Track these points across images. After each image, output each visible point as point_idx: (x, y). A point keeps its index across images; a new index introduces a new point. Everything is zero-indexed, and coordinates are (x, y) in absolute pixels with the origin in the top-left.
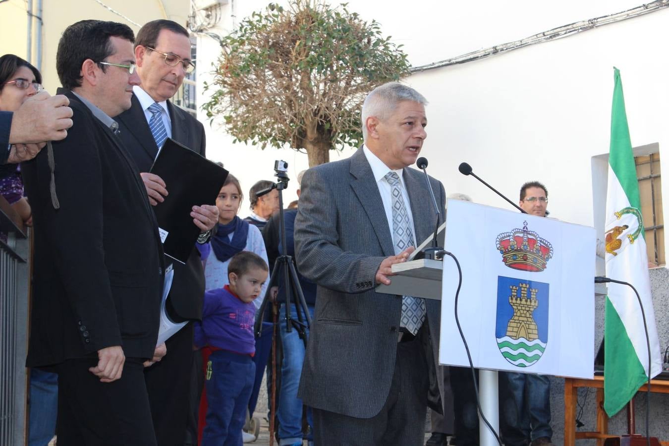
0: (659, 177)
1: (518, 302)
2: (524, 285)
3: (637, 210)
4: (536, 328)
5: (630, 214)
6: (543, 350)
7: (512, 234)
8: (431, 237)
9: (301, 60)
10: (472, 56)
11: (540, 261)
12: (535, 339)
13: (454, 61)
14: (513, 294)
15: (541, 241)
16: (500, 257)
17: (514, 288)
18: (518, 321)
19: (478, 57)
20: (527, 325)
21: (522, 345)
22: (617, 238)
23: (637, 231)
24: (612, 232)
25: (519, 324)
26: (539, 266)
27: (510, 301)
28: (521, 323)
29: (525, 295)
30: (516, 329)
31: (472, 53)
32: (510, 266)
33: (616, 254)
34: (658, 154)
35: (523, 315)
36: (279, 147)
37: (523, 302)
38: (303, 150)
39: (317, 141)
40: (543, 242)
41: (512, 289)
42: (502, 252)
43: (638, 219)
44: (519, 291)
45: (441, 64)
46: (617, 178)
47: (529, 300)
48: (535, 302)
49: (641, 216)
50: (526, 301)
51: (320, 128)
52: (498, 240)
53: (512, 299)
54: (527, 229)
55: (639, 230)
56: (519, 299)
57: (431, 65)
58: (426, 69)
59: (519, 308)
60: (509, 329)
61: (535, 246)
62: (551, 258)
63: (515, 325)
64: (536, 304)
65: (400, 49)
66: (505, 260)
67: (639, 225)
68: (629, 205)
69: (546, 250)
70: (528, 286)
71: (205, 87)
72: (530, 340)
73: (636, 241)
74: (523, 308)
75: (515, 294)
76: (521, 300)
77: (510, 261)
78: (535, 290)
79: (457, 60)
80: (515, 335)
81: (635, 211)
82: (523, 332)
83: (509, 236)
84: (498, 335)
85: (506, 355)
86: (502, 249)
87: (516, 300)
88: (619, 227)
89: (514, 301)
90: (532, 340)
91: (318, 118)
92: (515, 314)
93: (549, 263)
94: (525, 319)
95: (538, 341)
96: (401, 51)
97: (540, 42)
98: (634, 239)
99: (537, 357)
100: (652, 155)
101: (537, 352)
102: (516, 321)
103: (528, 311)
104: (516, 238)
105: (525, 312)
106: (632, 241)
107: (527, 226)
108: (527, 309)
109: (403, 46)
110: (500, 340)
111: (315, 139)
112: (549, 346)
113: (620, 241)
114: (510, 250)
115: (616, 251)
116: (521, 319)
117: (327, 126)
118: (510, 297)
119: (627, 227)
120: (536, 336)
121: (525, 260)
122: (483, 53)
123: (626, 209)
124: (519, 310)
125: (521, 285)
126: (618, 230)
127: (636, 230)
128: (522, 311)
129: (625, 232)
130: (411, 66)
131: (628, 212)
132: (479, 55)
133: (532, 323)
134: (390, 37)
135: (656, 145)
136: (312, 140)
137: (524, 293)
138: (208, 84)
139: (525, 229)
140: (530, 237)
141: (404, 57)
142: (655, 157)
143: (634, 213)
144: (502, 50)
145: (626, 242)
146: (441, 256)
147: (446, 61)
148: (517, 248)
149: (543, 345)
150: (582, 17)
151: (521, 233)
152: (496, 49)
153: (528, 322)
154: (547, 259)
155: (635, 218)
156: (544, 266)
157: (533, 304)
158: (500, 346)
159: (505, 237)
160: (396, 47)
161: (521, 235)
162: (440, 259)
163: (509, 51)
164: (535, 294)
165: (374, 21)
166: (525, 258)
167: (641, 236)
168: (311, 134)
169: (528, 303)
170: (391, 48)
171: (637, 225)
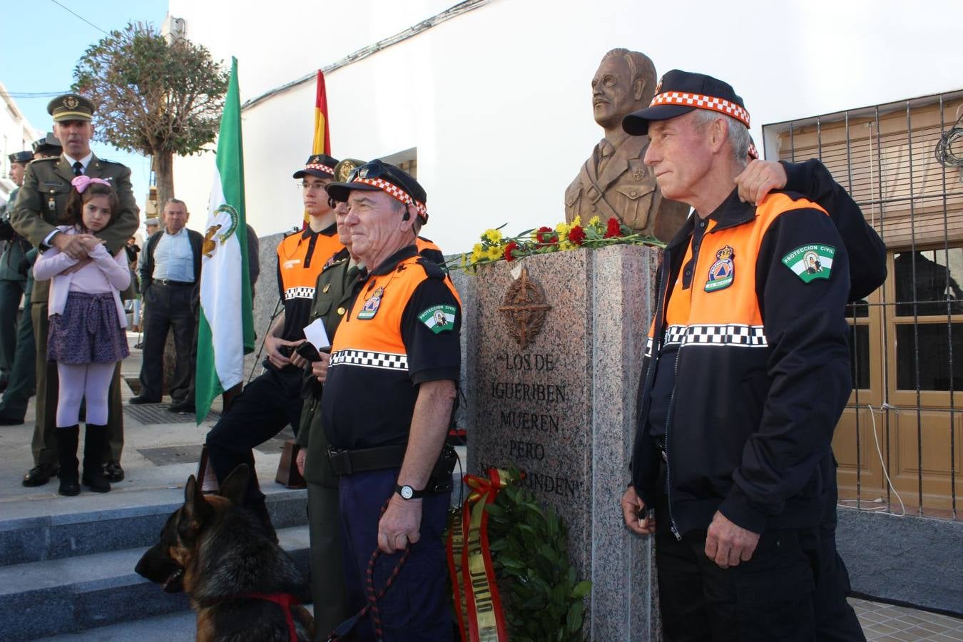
3: (232, 208)
5: (225, 213)
22: (211, 239)
23: (229, 231)
24: (208, 232)
33: (210, 256)
43: (232, 217)
49: (236, 214)
55: (231, 230)
67: (233, 225)
68: (225, 203)
73: (226, 241)
81: (230, 210)
88: (214, 227)
97: (346, 65)
98: (224, 240)
106: (222, 242)
113: (214, 243)
115: (209, 253)
119: (220, 226)
123: (221, 207)
126: (213, 230)
127: (228, 229)
129: (218, 231)
131: (221, 211)
132: (309, 77)
142: (414, 163)
143: (228, 211)
150: (372, 44)
155: (229, 216)
171: (231, 223)
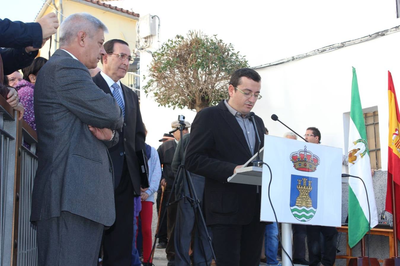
0: (378, 123)
1: (302, 188)
2: (305, 179)
3: (364, 141)
4: (311, 201)
6: (314, 212)
7: (298, 153)
8: (256, 154)
9: (193, 64)
10: (281, 62)
11: (314, 166)
12: (311, 207)
13: (272, 64)
14: (299, 184)
15: (313, 156)
16: (292, 164)
17: (300, 180)
18: (302, 198)
19: (284, 62)
20: (306, 200)
21: (304, 210)
22: (355, 155)
23: (365, 151)
24: (352, 152)
25: (302, 199)
26: (313, 169)
27: (298, 187)
28: (303, 199)
29: (305, 184)
30: (300, 202)
31: (281, 60)
32: (297, 169)
33: (354, 164)
34: (377, 111)
35: (304, 195)
36: (182, 108)
37: (304, 188)
38: (194, 110)
39: (201, 105)
40: (315, 157)
41: (299, 181)
42: (293, 162)
43: (365, 145)
44: (302, 182)
45: (265, 66)
46: (354, 124)
47: (307, 187)
48: (311, 188)
49: (367, 144)
50: (306, 187)
51: (203, 99)
52: (291, 156)
53: (298, 186)
54: (306, 150)
55: (366, 151)
56: (302, 186)
57: (260, 66)
58: (257, 68)
59: (302, 191)
60: (297, 202)
61: (310, 158)
62: (319, 164)
63: (300, 200)
64: (311, 189)
65: (244, 58)
66: (295, 166)
67: (366, 148)
68: (360, 138)
69: (316, 161)
70: (307, 180)
71: (144, 78)
72: (308, 207)
74: (304, 191)
75: (300, 184)
76: (303, 187)
77: (298, 167)
78: (311, 181)
79: (274, 64)
80: (300, 205)
82: (304, 204)
83: (297, 154)
84: (291, 205)
85: (295, 215)
86: (293, 160)
87: (301, 187)
88: (356, 150)
89: (300, 187)
90: (309, 207)
91: (202, 93)
92: (300, 194)
93: (318, 168)
94: (305, 197)
95: (312, 208)
96: (245, 59)
97: (316, 54)
98: (363, 156)
99: (311, 217)
100: (374, 112)
101: (311, 213)
102: (301, 198)
103: (307, 192)
104: (300, 154)
105: (305, 193)
106: (362, 157)
107: (306, 148)
108: (306, 191)
109: (245, 57)
110: (292, 208)
111: (200, 104)
112: (318, 210)
113: (356, 157)
114: (297, 161)
115: (354, 162)
116: (303, 196)
117: (206, 98)
118: (297, 186)
119: (359, 149)
120: (311, 205)
121: (305, 166)
122: (287, 60)
123: (359, 140)
124: (302, 192)
125: (303, 179)
126: (355, 151)
127: (364, 150)
128: (304, 193)
129: (358, 152)
130: (249, 67)
131: (360, 142)
133: (309, 199)
134: (239, 52)
135: (376, 107)
136: (199, 105)
137: (305, 183)
138: (145, 77)
139: (305, 150)
140: (308, 154)
141: (246, 62)
142: (376, 113)
143: (363, 142)
144: (297, 58)
145: (359, 157)
146: (261, 164)
147: (268, 64)
148: (301, 160)
149: (315, 210)
150: (338, 41)
151: (303, 152)
152: (293, 58)
153: (307, 198)
154: (317, 165)
155: (364, 144)
156: (315, 169)
157: (309, 189)
158: (292, 211)
159: (295, 154)
160: (242, 57)
161: (303, 153)
162: (261, 166)
163: (301, 59)
164: (310, 183)
165: (230, 44)
166: (305, 165)
167: (367, 154)
168: (198, 102)
169: (307, 188)
170: (240, 57)
171: (365, 148)
